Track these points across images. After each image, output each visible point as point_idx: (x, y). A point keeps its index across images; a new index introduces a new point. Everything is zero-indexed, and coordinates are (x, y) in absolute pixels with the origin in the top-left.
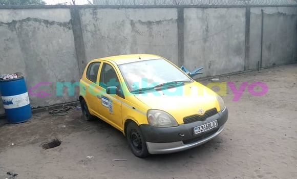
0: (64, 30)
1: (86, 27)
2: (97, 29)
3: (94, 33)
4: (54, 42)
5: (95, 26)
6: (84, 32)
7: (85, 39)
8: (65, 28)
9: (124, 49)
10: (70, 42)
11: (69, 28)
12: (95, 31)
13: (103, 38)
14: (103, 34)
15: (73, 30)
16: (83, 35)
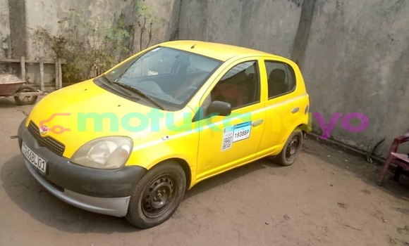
0: (291, 6)
1: (321, 6)
2: (339, 12)
3: (332, 18)
4: (274, 23)
5: (338, 6)
6: (316, 14)
7: (313, 26)
8: (293, 4)
9: (378, 60)
10: (292, 26)
11: (298, 5)
12: (335, 15)
13: (343, 29)
14: (347, 21)
15: (302, 9)
16: (314, 19)
